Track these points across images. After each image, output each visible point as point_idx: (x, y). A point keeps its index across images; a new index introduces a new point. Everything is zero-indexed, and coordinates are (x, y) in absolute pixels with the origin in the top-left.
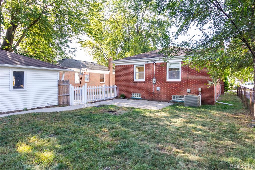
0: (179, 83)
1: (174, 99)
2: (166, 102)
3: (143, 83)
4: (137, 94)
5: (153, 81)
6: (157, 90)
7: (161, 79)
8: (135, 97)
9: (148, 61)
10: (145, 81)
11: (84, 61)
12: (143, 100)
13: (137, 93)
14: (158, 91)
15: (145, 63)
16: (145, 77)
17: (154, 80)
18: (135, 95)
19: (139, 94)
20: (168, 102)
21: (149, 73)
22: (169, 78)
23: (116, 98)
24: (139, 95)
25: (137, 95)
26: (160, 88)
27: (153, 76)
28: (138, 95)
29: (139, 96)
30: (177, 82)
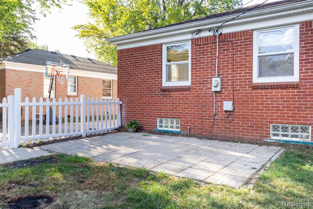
0: (293, 88)
1: (277, 135)
2: (253, 143)
3: (185, 91)
4: (169, 120)
5: (214, 84)
6: (225, 108)
7: (236, 79)
8: (166, 129)
9: (200, 31)
10: (190, 85)
11: (72, 56)
12: (187, 136)
13: (169, 118)
14: (226, 111)
15: (190, 36)
16: (192, 74)
17: (216, 81)
18: (164, 124)
19: (175, 120)
20: (257, 144)
21: (202, 63)
22: (260, 75)
23: (119, 130)
24: (175, 123)
25: (169, 122)
26: (233, 104)
27: (212, 70)
28: (172, 123)
29: (175, 125)
30: (287, 85)
